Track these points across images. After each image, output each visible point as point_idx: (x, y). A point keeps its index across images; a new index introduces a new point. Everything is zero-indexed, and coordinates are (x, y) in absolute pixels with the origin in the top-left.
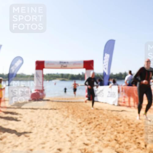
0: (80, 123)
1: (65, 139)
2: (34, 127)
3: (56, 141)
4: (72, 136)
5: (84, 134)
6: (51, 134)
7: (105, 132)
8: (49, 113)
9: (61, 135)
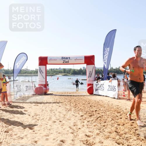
0: (82, 116)
1: (68, 131)
2: (38, 120)
3: (59, 133)
4: (74, 128)
5: (86, 126)
6: (55, 126)
7: (105, 124)
8: (52, 107)
9: (64, 127)
